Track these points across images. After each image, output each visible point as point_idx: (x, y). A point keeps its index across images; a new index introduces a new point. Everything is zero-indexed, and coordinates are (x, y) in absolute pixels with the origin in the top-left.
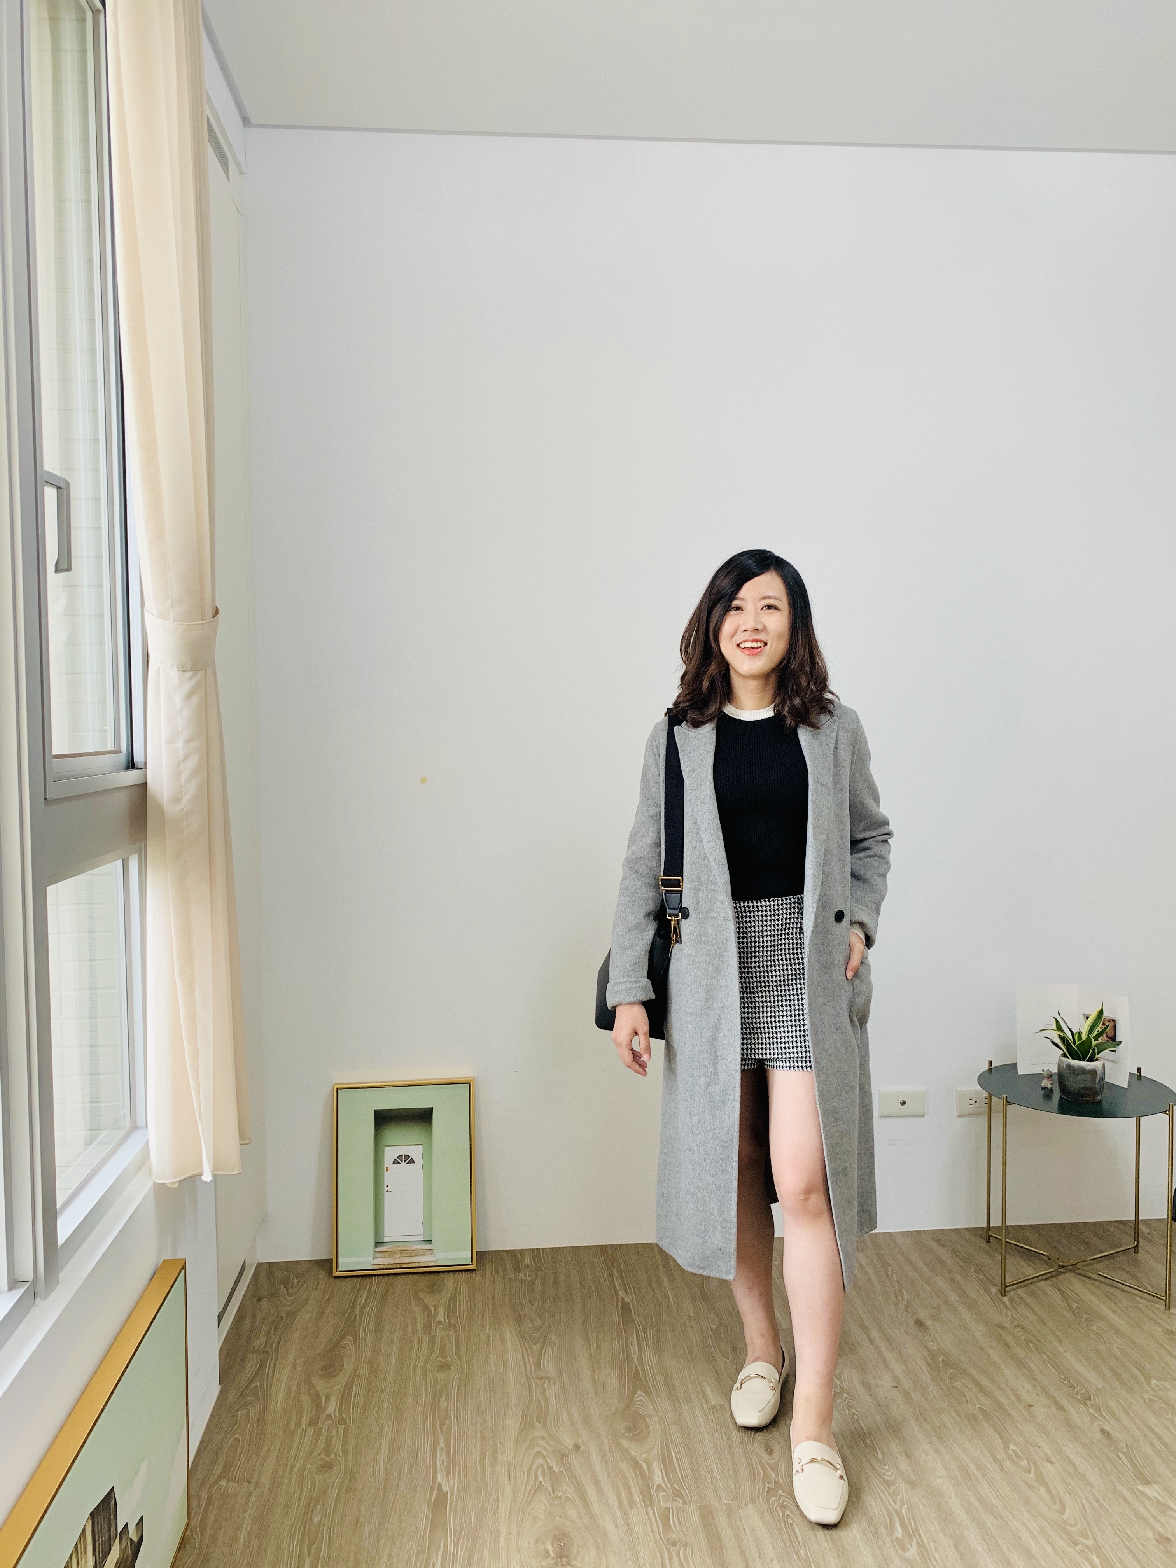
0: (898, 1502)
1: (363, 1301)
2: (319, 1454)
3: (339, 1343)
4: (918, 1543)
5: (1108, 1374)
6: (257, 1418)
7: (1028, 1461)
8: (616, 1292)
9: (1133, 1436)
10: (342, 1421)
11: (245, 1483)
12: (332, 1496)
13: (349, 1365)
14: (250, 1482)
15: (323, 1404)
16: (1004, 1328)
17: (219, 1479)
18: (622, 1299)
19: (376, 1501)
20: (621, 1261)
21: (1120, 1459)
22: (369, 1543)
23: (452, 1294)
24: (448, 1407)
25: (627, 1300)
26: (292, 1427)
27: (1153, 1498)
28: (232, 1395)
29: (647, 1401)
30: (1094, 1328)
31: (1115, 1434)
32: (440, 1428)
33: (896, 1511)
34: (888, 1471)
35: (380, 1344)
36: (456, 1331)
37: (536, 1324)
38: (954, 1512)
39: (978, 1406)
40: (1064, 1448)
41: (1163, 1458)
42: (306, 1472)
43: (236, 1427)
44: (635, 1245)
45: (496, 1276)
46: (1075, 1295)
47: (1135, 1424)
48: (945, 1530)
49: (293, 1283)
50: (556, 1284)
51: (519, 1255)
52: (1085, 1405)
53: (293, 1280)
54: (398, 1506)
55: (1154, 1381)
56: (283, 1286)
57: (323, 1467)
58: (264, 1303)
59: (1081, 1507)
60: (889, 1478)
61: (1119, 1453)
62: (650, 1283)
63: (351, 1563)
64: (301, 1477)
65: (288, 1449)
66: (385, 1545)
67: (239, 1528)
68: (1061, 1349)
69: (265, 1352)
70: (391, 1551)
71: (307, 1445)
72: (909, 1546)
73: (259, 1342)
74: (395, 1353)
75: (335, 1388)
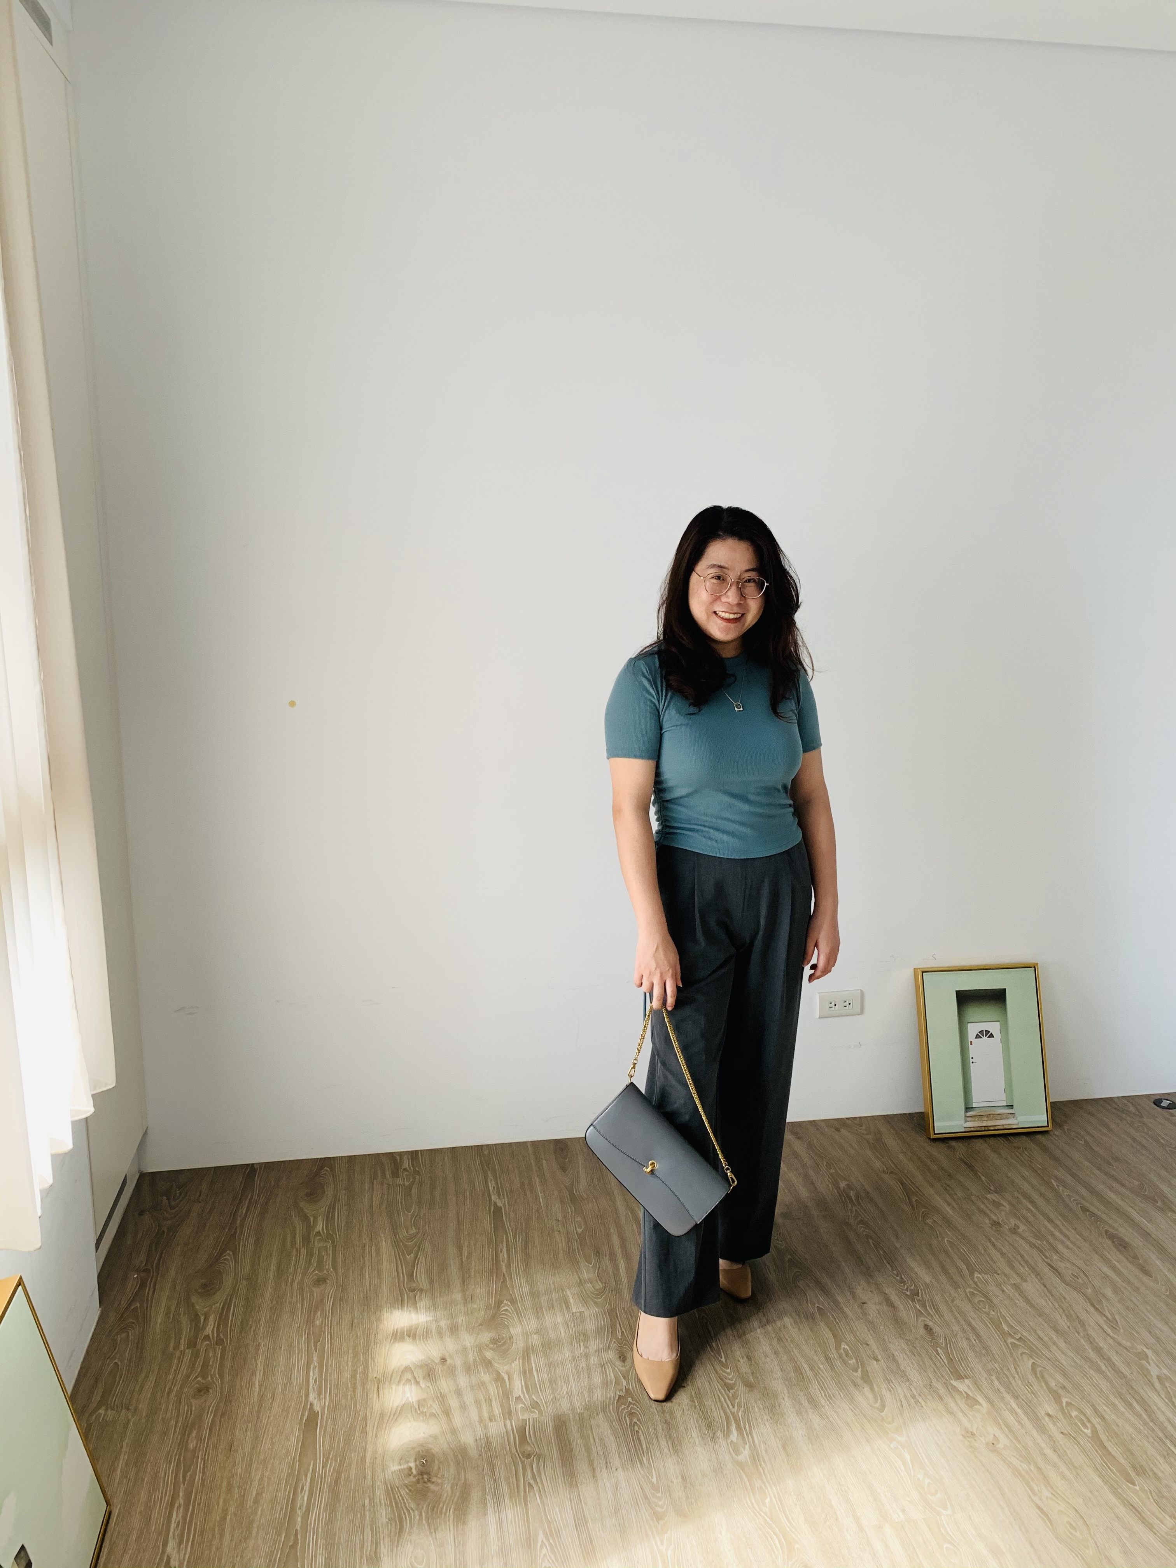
0: (736, 1404)
1: (244, 1212)
2: (196, 1377)
3: (220, 1257)
4: (750, 1445)
5: (937, 1268)
6: (136, 1341)
7: (857, 1360)
8: (490, 1196)
9: (952, 1331)
10: (220, 1342)
11: (124, 1411)
12: (208, 1419)
13: (228, 1281)
14: (128, 1409)
15: (201, 1325)
16: (848, 1224)
17: (98, 1407)
18: (495, 1204)
19: (250, 1424)
20: (496, 1162)
21: (938, 1354)
22: (242, 1469)
23: (331, 1202)
24: (322, 1323)
25: (499, 1204)
26: (171, 1349)
27: (964, 1393)
28: (112, 1317)
29: (512, 1310)
30: (929, 1221)
31: (936, 1329)
32: (314, 1346)
33: (733, 1414)
34: (729, 1374)
35: (259, 1257)
36: (333, 1242)
37: (412, 1232)
38: (785, 1414)
39: (817, 1305)
40: (891, 1345)
41: (976, 1352)
42: (183, 1397)
43: (115, 1352)
44: (510, 1144)
45: (375, 1182)
46: (915, 1188)
47: (956, 1318)
48: (775, 1432)
49: (175, 1195)
50: (433, 1188)
51: (398, 1158)
52: (913, 1301)
53: (176, 1191)
54: (271, 1429)
55: (976, 1275)
56: (165, 1198)
57: (200, 1391)
58: (147, 1217)
59: (899, 1404)
60: (730, 1382)
61: (938, 1349)
62: (522, 1185)
63: (224, 1489)
64: (179, 1402)
65: (166, 1373)
66: (257, 1469)
67: (117, 1458)
68: (898, 1245)
69: (146, 1271)
70: (262, 1475)
71: (184, 1369)
72: (742, 1449)
73: (140, 1260)
74: (273, 1267)
75: (213, 1307)
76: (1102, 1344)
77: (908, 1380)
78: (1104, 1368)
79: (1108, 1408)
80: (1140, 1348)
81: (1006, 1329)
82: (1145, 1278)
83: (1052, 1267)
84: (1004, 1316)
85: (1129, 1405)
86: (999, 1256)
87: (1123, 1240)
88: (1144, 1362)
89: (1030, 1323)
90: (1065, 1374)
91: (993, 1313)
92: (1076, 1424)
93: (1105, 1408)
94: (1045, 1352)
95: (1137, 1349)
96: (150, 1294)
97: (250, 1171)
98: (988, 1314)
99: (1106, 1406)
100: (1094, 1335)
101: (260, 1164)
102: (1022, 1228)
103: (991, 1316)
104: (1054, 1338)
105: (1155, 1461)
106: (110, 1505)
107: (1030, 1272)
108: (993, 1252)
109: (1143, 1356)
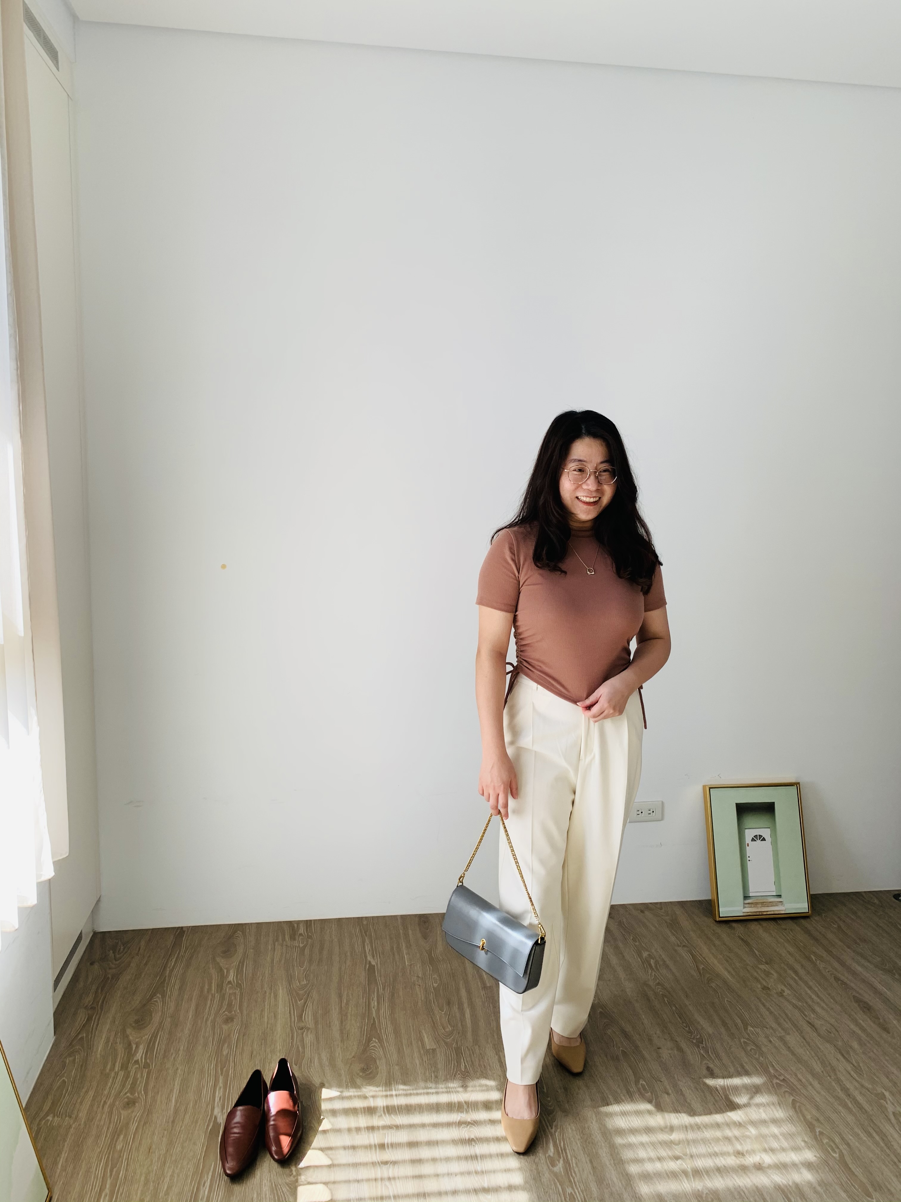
0: (554, 1126)
1: (173, 964)
2: (126, 1093)
3: (151, 999)
4: (564, 1159)
5: (718, 1022)
6: (81, 1064)
7: (652, 1093)
8: (366, 957)
9: (729, 1072)
10: (146, 1065)
11: (67, 1118)
12: (133, 1127)
13: (156, 1018)
14: (70, 1117)
15: (133, 1052)
16: (648, 986)
17: (47, 1114)
18: (370, 962)
19: (166, 1132)
20: (372, 930)
22: (157, 1166)
23: (241, 959)
24: (228, 1053)
25: (373, 963)
26: (108, 1071)
27: (737, 1122)
28: (64, 1044)
29: (379, 1046)
30: (713, 985)
31: (716, 1070)
32: (221, 1070)
34: (549, 1102)
35: (182, 1000)
36: (241, 989)
37: (303, 983)
38: (593, 1135)
39: (621, 1049)
40: (679, 1083)
42: (114, 1109)
43: (64, 1071)
44: (384, 917)
45: (276, 943)
46: (702, 959)
47: (732, 1062)
48: (585, 1149)
49: (120, 950)
50: (321, 949)
51: (296, 925)
52: (698, 1047)
53: (120, 946)
54: (182, 1136)
55: (750, 1028)
56: (111, 952)
57: (128, 1104)
58: (96, 966)
59: (684, 1129)
60: (549, 1108)
62: (392, 948)
63: (142, 1183)
64: (111, 1113)
65: (103, 1089)
66: (169, 1167)
67: (59, 1155)
68: (687, 1003)
69: (93, 1008)
70: (173, 1172)
71: (117, 1086)
72: (557, 1162)
73: (88, 999)
74: (193, 1007)
75: (143, 1038)
76: (848, 1085)
77: (693, 1111)
78: (850, 1105)
79: (853, 1137)
80: (880, 1090)
81: (772, 1071)
82: (885, 1035)
83: (810, 1023)
84: (771, 1062)
85: (870, 1135)
86: (767, 1013)
87: (867, 1004)
88: (882, 1101)
89: (792, 1068)
90: (818, 1108)
91: (762, 1059)
92: (827, 1150)
93: (851, 1137)
94: (804, 1091)
95: (877, 1091)
96: (95, 1025)
97: (180, 932)
98: (757, 1059)
99: (851, 1135)
100: (843, 1078)
101: (188, 928)
102: (787, 992)
103: (760, 1061)
104: (811, 1080)
105: (890, 1180)
106: (51, 1192)
107: (792, 1027)
108: (763, 1010)
109: (882, 1096)
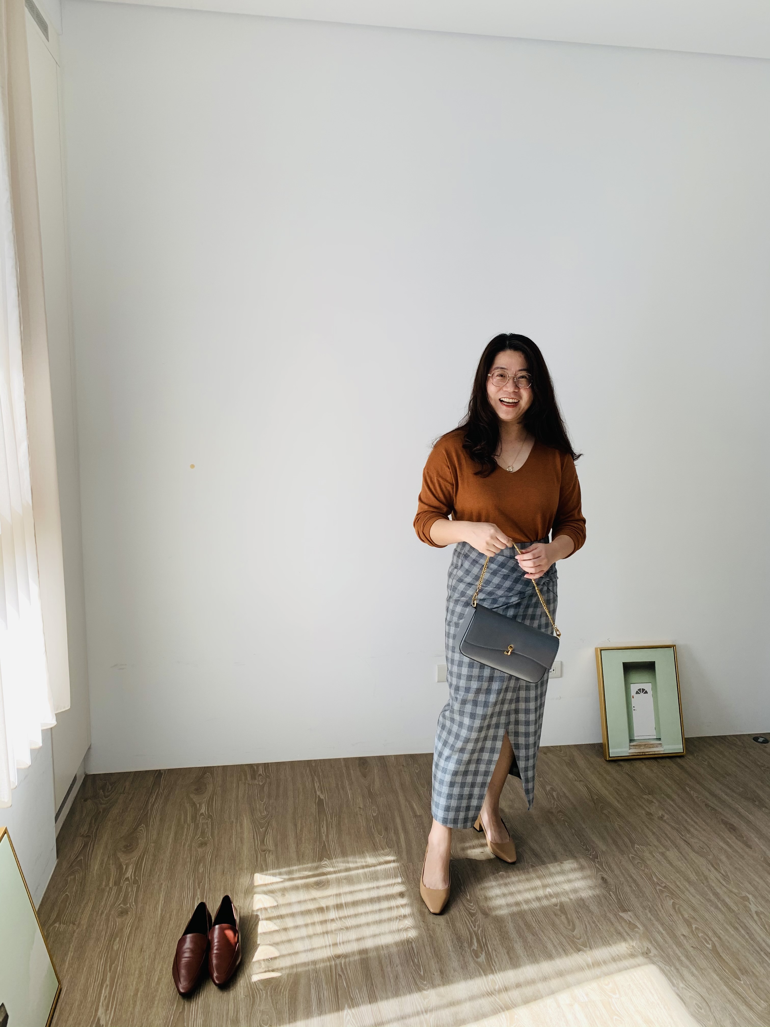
0: (477, 926)
1: (153, 800)
2: (120, 904)
3: (137, 829)
4: (486, 952)
5: (610, 841)
6: (80, 881)
7: (557, 898)
8: (315, 792)
9: (620, 881)
10: (135, 882)
11: (71, 925)
12: (127, 931)
13: (142, 843)
14: (74, 924)
15: (124, 871)
16: (552, 813)
17: (55, 922)
18: (319, 796)
19: (155, 935)
20: (320, 771)
21: (611, 896)
22: (149, 962)
23: (211, 795)
24: (203, 872)
25: (322, 797)
26: (103, 887)
27: (627, 921)
28: (65, 865)
29: (329, 864)
30: (605, 812)
31: (610, 880)
32: (198, 885)
33: (474, 931)
34: (472, 906)
35: (163, 829)
36: (212, 820)
37: (263, 814)
38: (509, 932)
41: (636, 895)
42: (111, 917)
43: (66, 887)
44: (330, 760)
45: (240, 782)
46: (596, 791)
47: (622, 873)
48: (503, 944)
49: (108, 789)
50: (278, 786)
51: (255, 767)
52: (594, 861)
53: (108, 786)
54: (168, 938)
55: (636, 846)
56: (101, 791)
57: (122, 913)
58: (89, 802)
59: (584, 927)
60: (473, 911)
61: (611, 892)
62: (337, 785)
63: (136, 975)
64: (107, 920)
65: (100, 901)
66: (159, 963)
67: (66, 954)
68: (584, 826)
69: (88, 836)
70: (162, 967)
71: (112, 899)
72: (481, 955)
73: (84, 829)
74: (172, 835)
75: (132, 859)
76: (718, 890)
77: (591, 912)
78: (720, 905)
79: (723, 931)
80: (744, 894)
81: (655, 880)
82: (747, 850)
83: (686, 842)
84: (654, 872)
85: (736, 929)
86: (651, 834)
87: (732, 825)
88: (746, 903)
89: (672, 877)
90: (694, 910)
91: (647, 870)
92: (702, 942)
93: (721, 931)
94: (683, 896)
95: (742, 894)
96: (91, 851)
97: (158, 774)
98: (643, 871)
99: (722, 930)
100: (713, 885)
101: (165, 770)
102: (666, 817)
103: (646, 872)
104: (687, 886)
105: (754, 965)
106: (61, 985)
107: (671, 844)
108: (646, 830)
109: (746, 899)
